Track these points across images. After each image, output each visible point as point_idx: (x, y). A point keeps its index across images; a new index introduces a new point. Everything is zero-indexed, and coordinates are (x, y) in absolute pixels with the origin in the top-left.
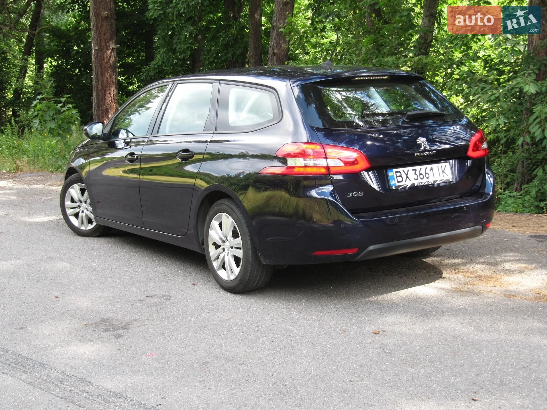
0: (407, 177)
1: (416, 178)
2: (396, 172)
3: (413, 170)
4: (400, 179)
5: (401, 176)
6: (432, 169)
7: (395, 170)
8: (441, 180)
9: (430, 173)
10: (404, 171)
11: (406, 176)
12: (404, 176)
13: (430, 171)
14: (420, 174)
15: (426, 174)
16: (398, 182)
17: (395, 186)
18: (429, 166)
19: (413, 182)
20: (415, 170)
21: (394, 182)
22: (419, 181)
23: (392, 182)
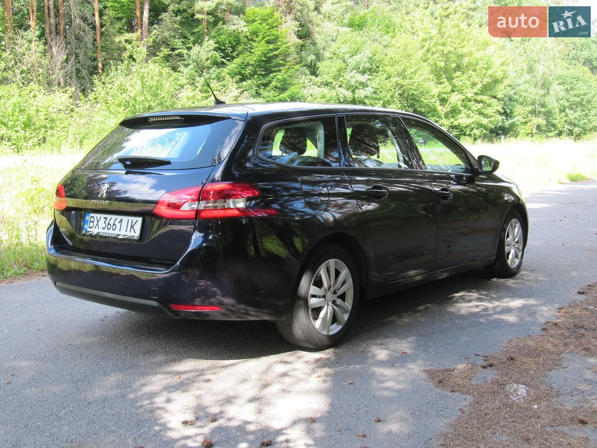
3: (104, 218)
5: (93, 222)
6: (121, 221)
7: (92, 215)
9: (118, 225)
12: (95, 222)
13: (119, 222)
14: (109, 224)
15: (114, 224)
16: (90, 227)
19: (101, 230)
20: (106, 218)
22: (106, 231)
23: (86, 226)
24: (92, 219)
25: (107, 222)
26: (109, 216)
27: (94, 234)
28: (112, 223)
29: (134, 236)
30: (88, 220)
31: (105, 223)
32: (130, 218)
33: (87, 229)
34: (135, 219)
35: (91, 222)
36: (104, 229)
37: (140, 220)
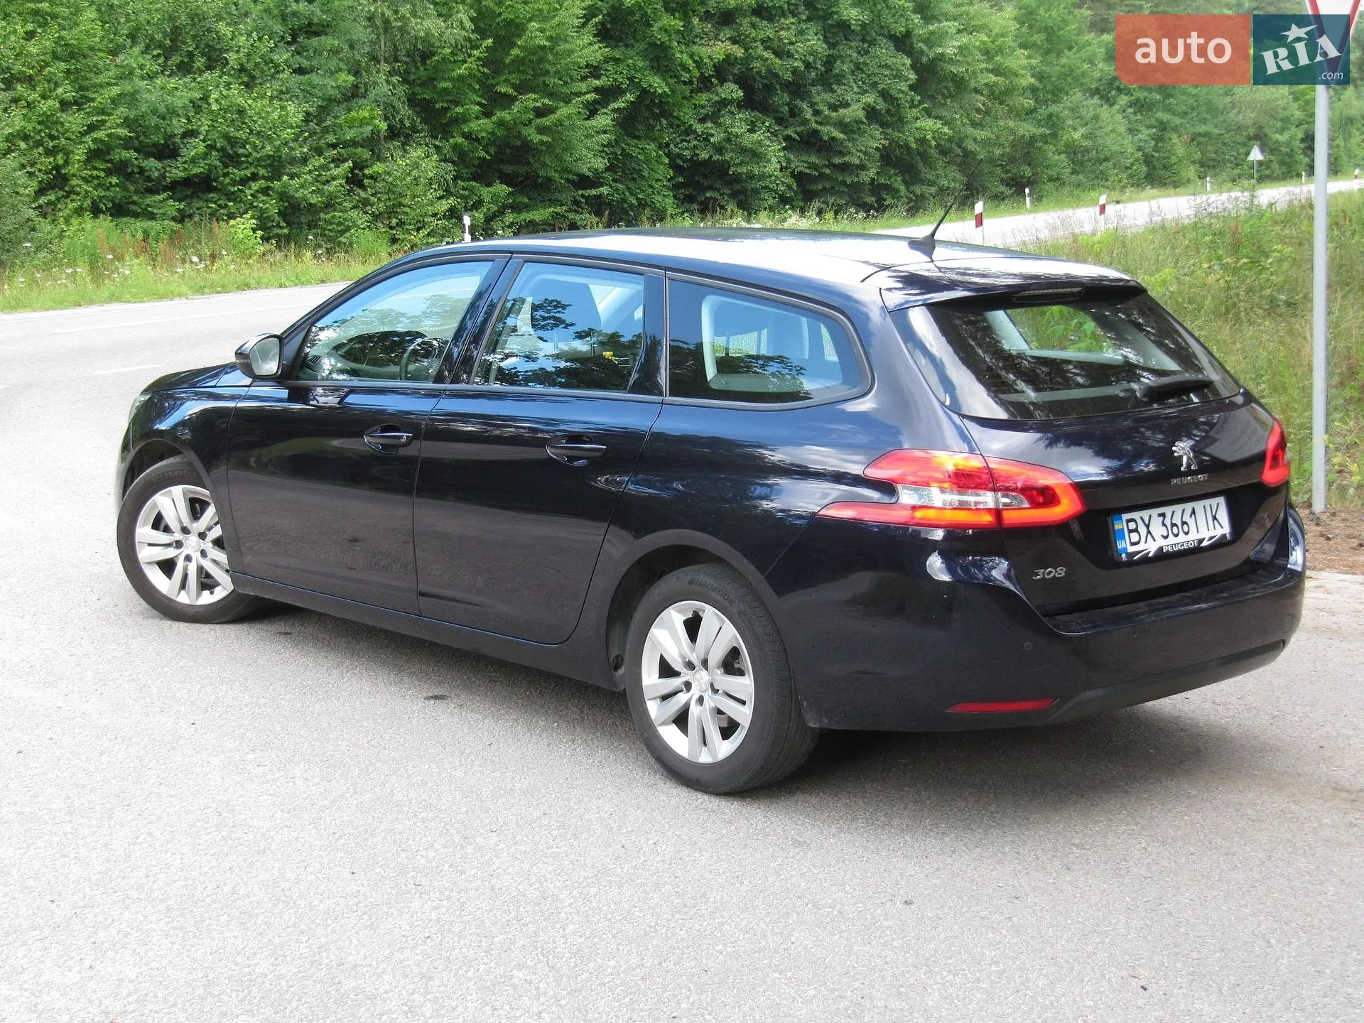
0: (1149, 532)
1: (1165, 534)
2: (1129, 521)
3: (1160, 515)
4: (1135, 537)
5: (1136, 530)
6: (1193, 512)
7: (1125, 517)
8: (1211, 538)
9: (1191, 522)
10: (1142, 518)
11: (1145, 530)
12: (1143, 530)
16: (1133, 544)
17: (1128, 554)
18: (1188, 507)
19: (1161, 542)
20: (1163, 515)
21: (1124, 545)
24: (1132, 526)
25: (1168, 522)
26: (1168, 510)
27: (1150, 555)
28: (1177, 521)
29: (1224, 536)
30: (1123, 529)
31: (1164, 525)
32: (1207, 502)
33: (1126, 549)
34: (1213, 502)
35: (1130, 531)
36: (1166, 537)
37: (1221, 500)
